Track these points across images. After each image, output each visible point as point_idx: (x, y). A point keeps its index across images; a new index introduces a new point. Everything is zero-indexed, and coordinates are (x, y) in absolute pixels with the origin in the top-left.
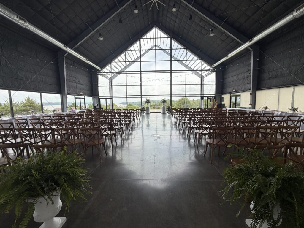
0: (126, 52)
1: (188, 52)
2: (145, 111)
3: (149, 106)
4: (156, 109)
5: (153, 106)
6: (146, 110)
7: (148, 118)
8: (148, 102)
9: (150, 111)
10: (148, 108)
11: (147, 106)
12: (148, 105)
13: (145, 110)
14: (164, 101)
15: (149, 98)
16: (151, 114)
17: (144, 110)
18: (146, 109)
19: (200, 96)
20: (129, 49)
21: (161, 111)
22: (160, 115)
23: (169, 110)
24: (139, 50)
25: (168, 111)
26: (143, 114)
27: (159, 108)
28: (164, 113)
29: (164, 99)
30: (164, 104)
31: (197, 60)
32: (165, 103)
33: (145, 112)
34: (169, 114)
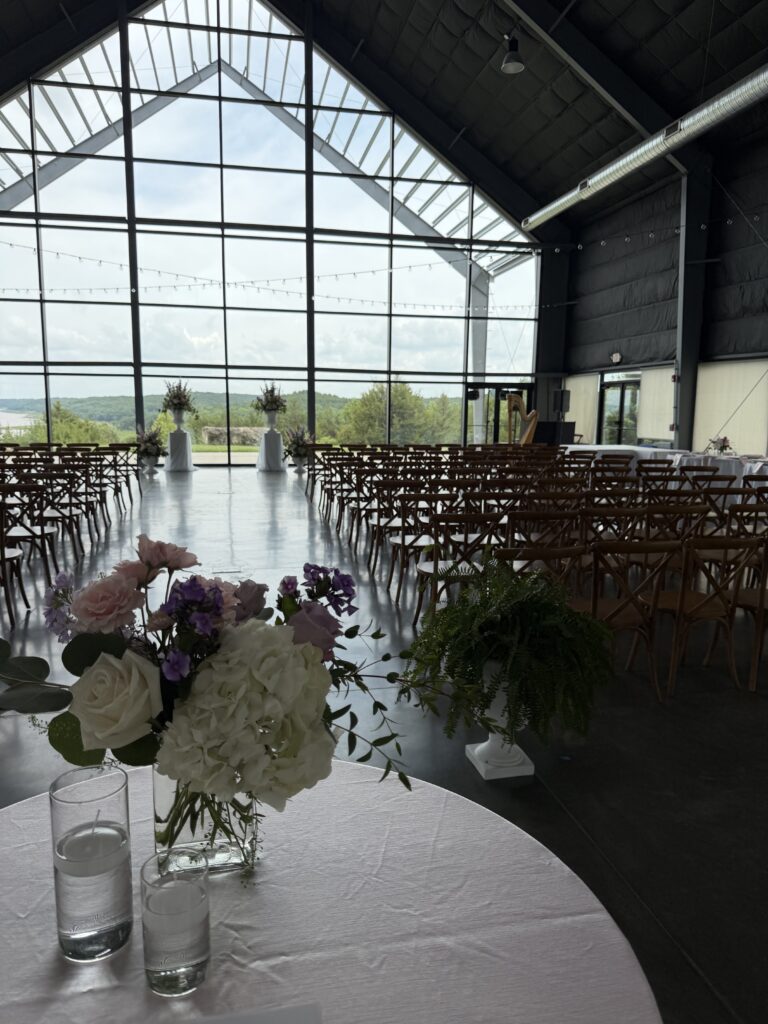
0: (36, 89)
1: (400, 135)
2: (165, 454)
3: (186, 428)
4: (229, 445)
5: (211, 429)
6: (168, 450)
7: (181, 496)
8: (178, 402)
9: (195, 457)
10: (179, 439)
11: (175, 427)
12: (179, 420)
13: (160, 452)
14: (272, 403)
15: (184, 381)
16: (198, 477)
17: (153, 449)
18: (167, 445)
19: (460, 379)
20: (55, 77)
21: (256, 456)
22: (250, 481)
23: (302, 451)
24: (115, 89)
25: (294, 457)
26: (152, 473)
27: (245, 441)
28: (273, 471)
29: (273, 390)
30: (271, 421)
31: (447, 183)
32: (279, 416)
33: (161, 460)
34: (300, 472)
